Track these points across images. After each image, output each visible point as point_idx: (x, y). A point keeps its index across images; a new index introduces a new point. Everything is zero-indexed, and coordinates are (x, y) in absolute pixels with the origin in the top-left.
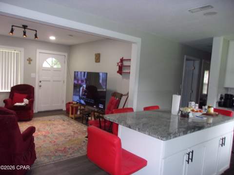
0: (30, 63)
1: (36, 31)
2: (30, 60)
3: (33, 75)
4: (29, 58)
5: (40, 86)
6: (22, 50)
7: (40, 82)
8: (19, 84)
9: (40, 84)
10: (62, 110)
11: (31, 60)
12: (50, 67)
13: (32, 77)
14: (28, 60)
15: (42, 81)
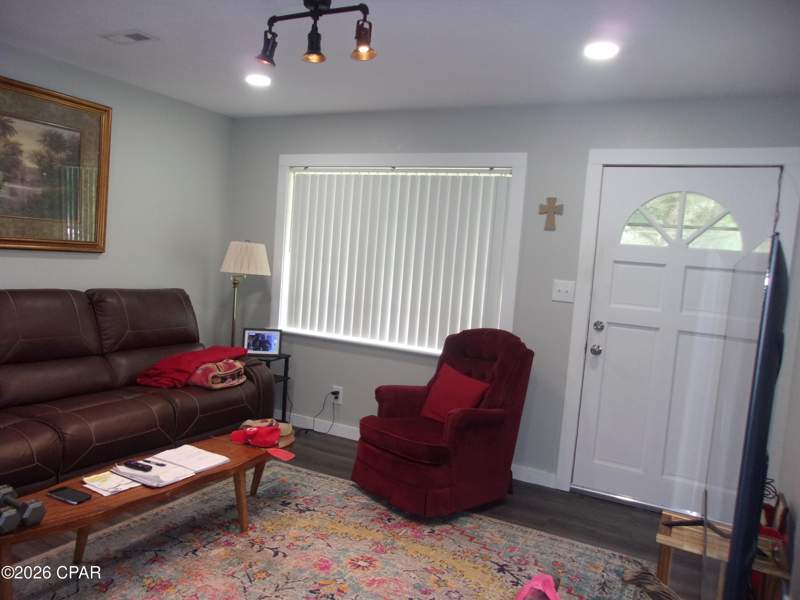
0: (550, 226)
2: (551, 210)
3: (561, 287)
4: (552, 201)
5: (596, 352)
6: (520, 159)
7: (598, 326)
9: (597, 339)
11: (559, 210)
12: (664, 244)
13: (556, 296)
14: (543, 210)
15: (609, 323)
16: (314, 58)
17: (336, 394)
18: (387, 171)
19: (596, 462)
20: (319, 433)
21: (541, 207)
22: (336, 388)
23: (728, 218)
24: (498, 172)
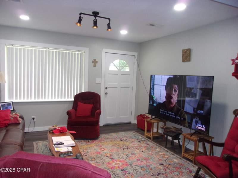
0: (95, 66)
1: (109, 19)
2: (95, 62)
3: (98, 80)
4: (95, 60)
5: (106, 94)
6: (87, 50)
7: (106, 88)
8: (83, 91)
9: (106, 91)
10: (130, 123)
11: (97, 62)
12: (117, 70)
13: (97, 82)
14: (93, 62)
15: (108, 87)
16: (95, 27)
17: (34, 119)
18: (47, 49)
19: (107, 118)
20: (30, 132)
21: (92, 61)
22: (33, 117)
23: (127, 65)
24: (81, 52)
